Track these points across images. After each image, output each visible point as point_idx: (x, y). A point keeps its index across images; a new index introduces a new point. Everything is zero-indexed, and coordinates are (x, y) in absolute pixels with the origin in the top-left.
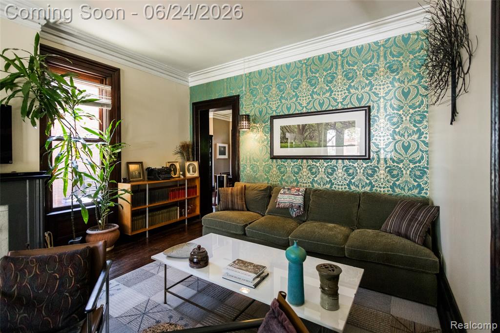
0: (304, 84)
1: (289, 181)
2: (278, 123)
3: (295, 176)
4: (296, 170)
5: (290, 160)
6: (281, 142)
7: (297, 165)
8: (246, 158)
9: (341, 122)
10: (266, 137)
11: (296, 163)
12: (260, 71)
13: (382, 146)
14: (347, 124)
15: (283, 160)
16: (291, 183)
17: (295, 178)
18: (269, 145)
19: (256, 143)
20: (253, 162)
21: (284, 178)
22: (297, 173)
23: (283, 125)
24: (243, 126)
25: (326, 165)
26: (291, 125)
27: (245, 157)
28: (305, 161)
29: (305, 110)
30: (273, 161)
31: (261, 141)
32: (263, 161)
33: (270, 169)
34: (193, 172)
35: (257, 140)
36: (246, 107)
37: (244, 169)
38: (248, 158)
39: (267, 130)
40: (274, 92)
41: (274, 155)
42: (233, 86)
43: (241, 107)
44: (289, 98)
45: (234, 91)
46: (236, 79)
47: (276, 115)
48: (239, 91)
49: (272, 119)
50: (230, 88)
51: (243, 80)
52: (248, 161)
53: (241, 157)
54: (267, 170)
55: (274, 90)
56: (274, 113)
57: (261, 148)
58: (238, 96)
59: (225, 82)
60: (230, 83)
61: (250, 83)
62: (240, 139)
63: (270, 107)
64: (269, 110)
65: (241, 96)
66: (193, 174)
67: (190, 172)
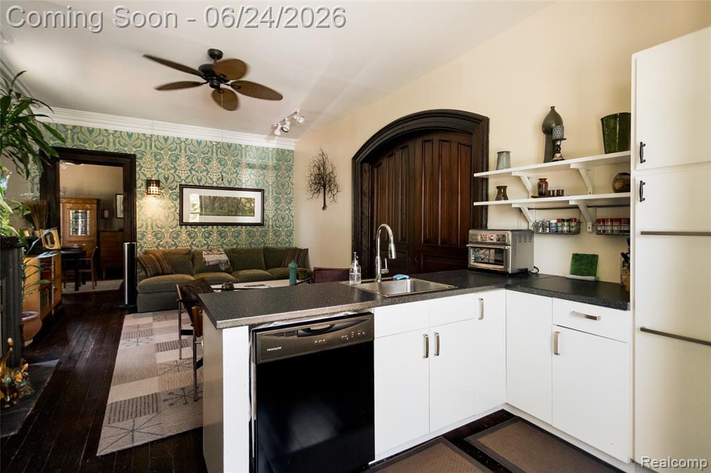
0: (214, 163)
3: (205, 240)
5: (200, 226)
7: (207, 230)
8: (147, 224)
9: (245, 198)
10: (173, 204)
13: (271, 217)
14: (249, 200)
15: (193, 226)
16: (202, 246)
18: (178, 212)
19: (161, 209)
20: (155, 229)
21: (194, 242)
22: (208, 238)
24: (150, 191)
25: (233, 230)
28: (215, 227)
29: (215, 185)
30: (181, 228)
31: (167, 208)
33: (178, 235)
34: (51, 243)
35: (162, 205)
36: (146, 170)
37: (144, 236)
38: (149, 224)
39: (174, 197)
40: (183, 162)
41: (184, 221)
42: (125, 142)
43: (138, 169)
44: (199, 171)
45: (126, 149)
46: (130, 135)
47: (185, 183)
48: (134, 150)
49: (182, 187)
50: (119, 143)
51: (142, 140)
52: (149, 228)
53: (139, 223)
54: (175, 235)
55: (183, 160)
56: (183, 183)
57: (167, 215)
58: (134, 156)
59: (110, 134)
60: (119, 137)
61: (151, 145)
62: (137, 204)
63: (178, 175)
64: (177, 178)
65: (138, 156)
66: (52, 245)
67: (47, 244)
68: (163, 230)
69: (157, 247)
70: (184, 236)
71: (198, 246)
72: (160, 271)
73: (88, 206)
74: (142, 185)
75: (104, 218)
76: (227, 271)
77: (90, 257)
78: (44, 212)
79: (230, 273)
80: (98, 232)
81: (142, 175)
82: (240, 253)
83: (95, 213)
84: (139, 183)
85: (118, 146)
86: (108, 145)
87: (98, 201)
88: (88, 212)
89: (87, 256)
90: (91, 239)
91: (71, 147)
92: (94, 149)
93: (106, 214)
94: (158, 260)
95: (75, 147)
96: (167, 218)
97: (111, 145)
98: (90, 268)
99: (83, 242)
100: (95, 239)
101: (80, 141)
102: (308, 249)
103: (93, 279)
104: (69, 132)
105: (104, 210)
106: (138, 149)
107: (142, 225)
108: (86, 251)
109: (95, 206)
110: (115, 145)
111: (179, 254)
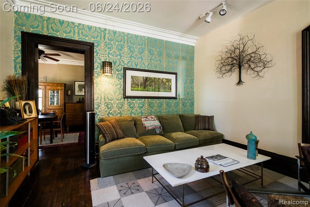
0: (146, 52)
1: (136, 113)
2: (129, 73)
3: (140, 109)
4: (141, 105)
5: (137, 99)
6: (131, 87)
7: (141, 102)
8: (101, 98)
9: (165, 79)
10: (119, 82)
11: (141, 101)
12: (115, 31)
14: (168, 80)
15: (132, 99)
16: (138, 114)
17: (140, 111)
18: (122, 88)
19: (111, 86)
20: (107, 101)
21: (133, 111)
22: (142, 107)
23: (133, 75)
24: (105, 71)
26: (139, 76)
27: (99, 97)
29: (146, 68)
30: (124, 100)
31: (115, 85)
32: (117, 99)
33: (122, 106)
34: (29, 112)
35: (111, 83)
36: (101, 55)
37: (99, 106)
38: (103, 97)
39: (120, 77)
40: (126, 51)
41: (126, 95)
42: (86, 33)
43: (95, 54)
44: (136, 58)
45: (87, 38)
46: (90, 28)
47: (127, 67)
48: (93, 39)
49: (125, 69)
50: (82, 33)
51: (98, 32)
52: (103, 100)
53: (96, 96)
54: (120, 106)
55: (126, 49)
56: (126, 66)
57: (115, 90)
58: (93, 44)
59: (75, 26)
60: (82, 29)
61: (104, 37)
62: (95, 81)
63: (122, 60)
64: (122, 63)
65: (95, 44)
66: (31, 114)
67: (26, 113)
68: (112, 102)
69: (108, 115)
70: (126, 106)
71: (135, 114)
72: (116, 137)
73: (59, 88)
74: (98, 66)
75: (68, 95)
76: (160, 134)
77: (60, 120)
78: (24, 86)
79: (163, 135)
80: (65, 104)
81: (98, 59)
82: (167, 119)
83: (63, 92)
84: (96, 65)
85: (81, 36)
86: (74, 34)
87: (65, 84)
88: (59, 91)
89: (58, 119)
90: (61, 107)
91: (46, 34)
92: (64, 37)
93: (69, 92)
94: (113, 127)
95: (49, 35)
96: (115, 93)
97: (76, 34)
98: (60, 128)
99: (56, 109)
100: (63, 108)
101: (53, 30)
102: (213, 116)
103: (62, 132)
104: (45, 22)
105: (68, 90)
106: (95, 39)
107: (98, 98)
108: (58, 115)
109: (63, 88)
110: (79, 35)
111: (126, 121)
